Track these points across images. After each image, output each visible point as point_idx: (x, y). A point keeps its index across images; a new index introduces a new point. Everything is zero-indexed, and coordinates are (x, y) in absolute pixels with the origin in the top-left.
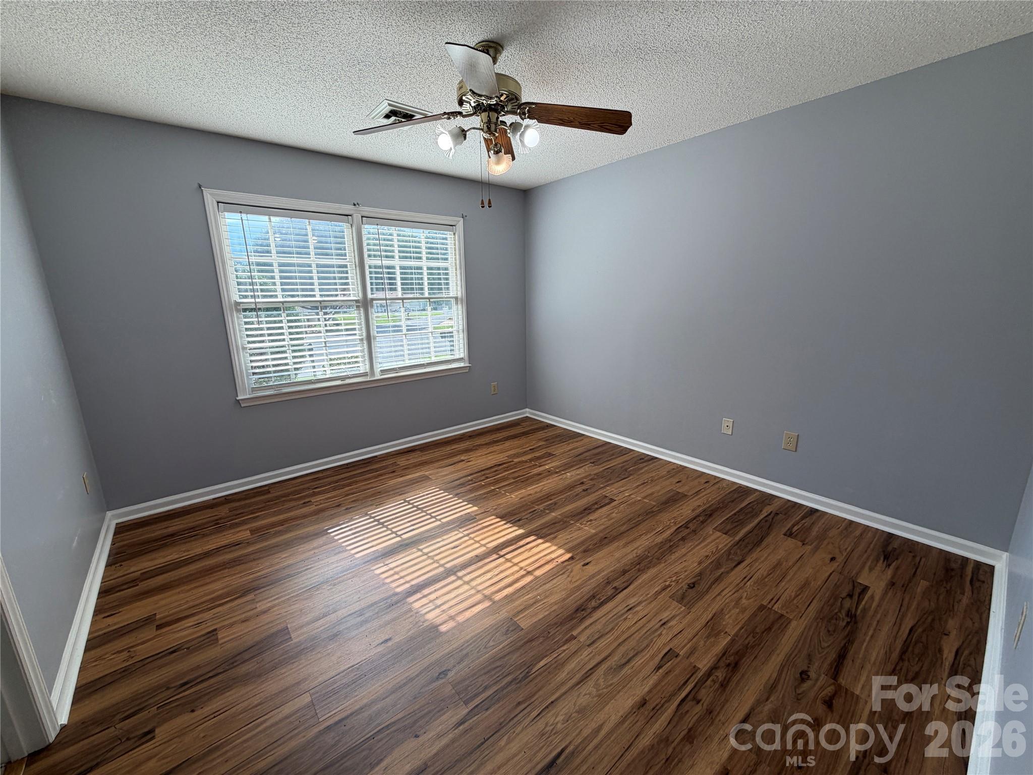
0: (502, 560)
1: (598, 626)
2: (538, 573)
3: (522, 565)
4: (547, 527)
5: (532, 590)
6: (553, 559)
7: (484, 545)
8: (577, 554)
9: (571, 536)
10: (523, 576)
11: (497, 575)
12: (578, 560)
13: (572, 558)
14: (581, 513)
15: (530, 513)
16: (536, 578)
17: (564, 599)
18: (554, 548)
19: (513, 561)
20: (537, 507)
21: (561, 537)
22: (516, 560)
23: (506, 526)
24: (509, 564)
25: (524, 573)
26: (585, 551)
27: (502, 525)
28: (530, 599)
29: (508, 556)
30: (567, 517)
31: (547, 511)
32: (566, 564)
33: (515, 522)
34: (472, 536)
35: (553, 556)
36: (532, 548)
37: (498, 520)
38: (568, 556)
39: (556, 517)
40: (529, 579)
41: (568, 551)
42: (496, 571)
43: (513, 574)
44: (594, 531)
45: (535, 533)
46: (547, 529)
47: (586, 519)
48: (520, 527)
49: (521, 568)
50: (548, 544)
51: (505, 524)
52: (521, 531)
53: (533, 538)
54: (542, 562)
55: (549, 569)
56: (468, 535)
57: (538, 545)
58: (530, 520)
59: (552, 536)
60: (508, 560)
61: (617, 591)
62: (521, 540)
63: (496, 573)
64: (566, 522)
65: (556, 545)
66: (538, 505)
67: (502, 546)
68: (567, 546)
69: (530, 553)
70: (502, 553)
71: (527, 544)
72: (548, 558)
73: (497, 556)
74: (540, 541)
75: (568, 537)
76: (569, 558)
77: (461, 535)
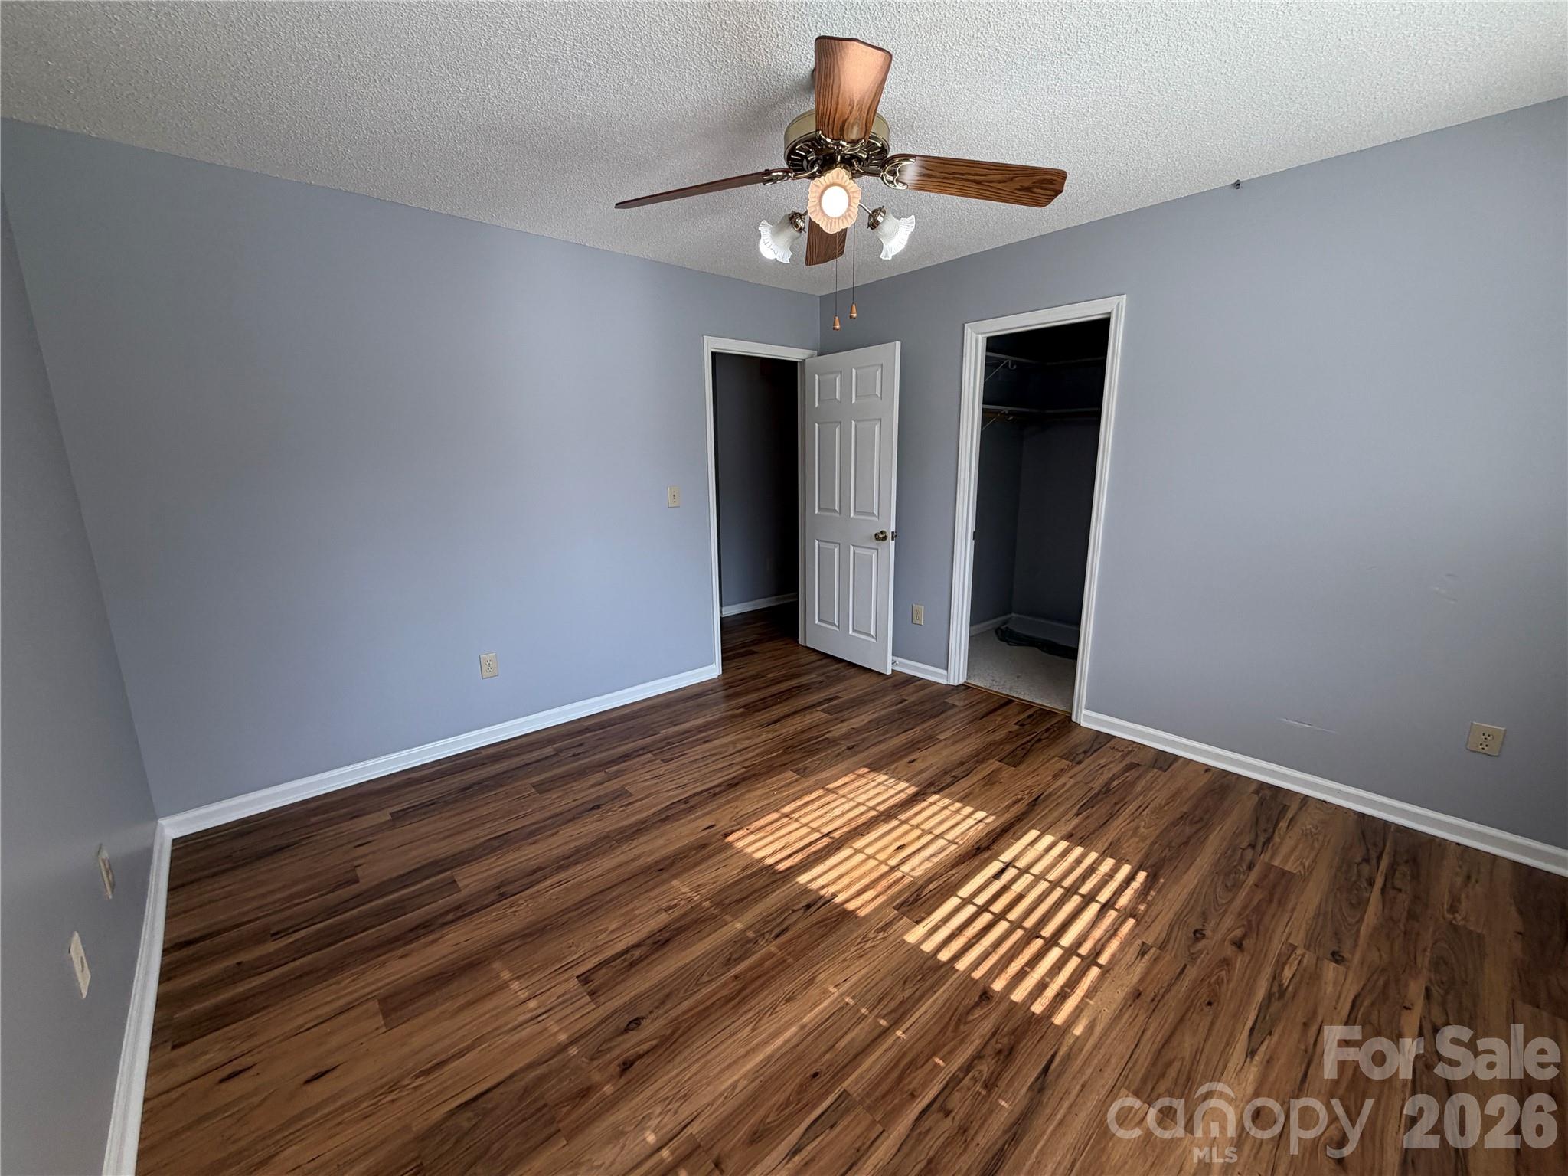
0: (826, 830)
1: (720, 775)
2: (775, 816)
3: (796, 825)
4: (756, 891)
5: (783, 799)
6: (752, 833)
7: (857, 851)
8: (719, 840)
9: (717, 873)
10: (794, 812)
11: (826, 813)
12: (717, 834)
13: (726, 835)
14: (680, 931)
15: (786, 930)
16: (777, 811)
17: (748, 791)
18: (749, 850)
19: (809, 830)
20: (772, 948)
21: (734, 869)
22: (805, 830)
23: (832, 889)
24: (814, 825)
25: (792, 816)
26: (704, 846)
27: (839, 892)
28: (785, 791)
29: (816, 835)
30: (714, 917)
31: (750, 934)
32: (737, 827)
33: (815, 902)
34: (884, 868)
35: (752, 837)
36: (783, 848)
37: (850, 906)
38: (730, 839)
39: (735, 917)
40: (786, 810)
41: (730, 845)
42: (828, 817)
43: (807, 814)
44: (675, 883)
45: (778, 876)
46: (756, 886)
47: (677, 913)
48: (805, 891)
49: (797, 820)
50: (758, 855)
51: (834, 895)
52: (803, 879)
53: (782, 867)
54: (769, 829)
55: (761, 820)
56: (893, 869)
57: (773, 853)
58: (787, 908)
59: (748, 872)
60: (816, 830)
61: (686, 801)
62: (801, 861)
63: (828, 815)
64: (718, 904)
65: (746, 854)
66: (772, 955)
67: (829, 851)
68: (729, 853)
69: (785, 841)
70: (826, 841)
71: (790, 856)
72: (760, 835)
73: (832, 835)
74: (769, 861)
75: (722, 871)
76: (730, 834)
77: (905, 868)
